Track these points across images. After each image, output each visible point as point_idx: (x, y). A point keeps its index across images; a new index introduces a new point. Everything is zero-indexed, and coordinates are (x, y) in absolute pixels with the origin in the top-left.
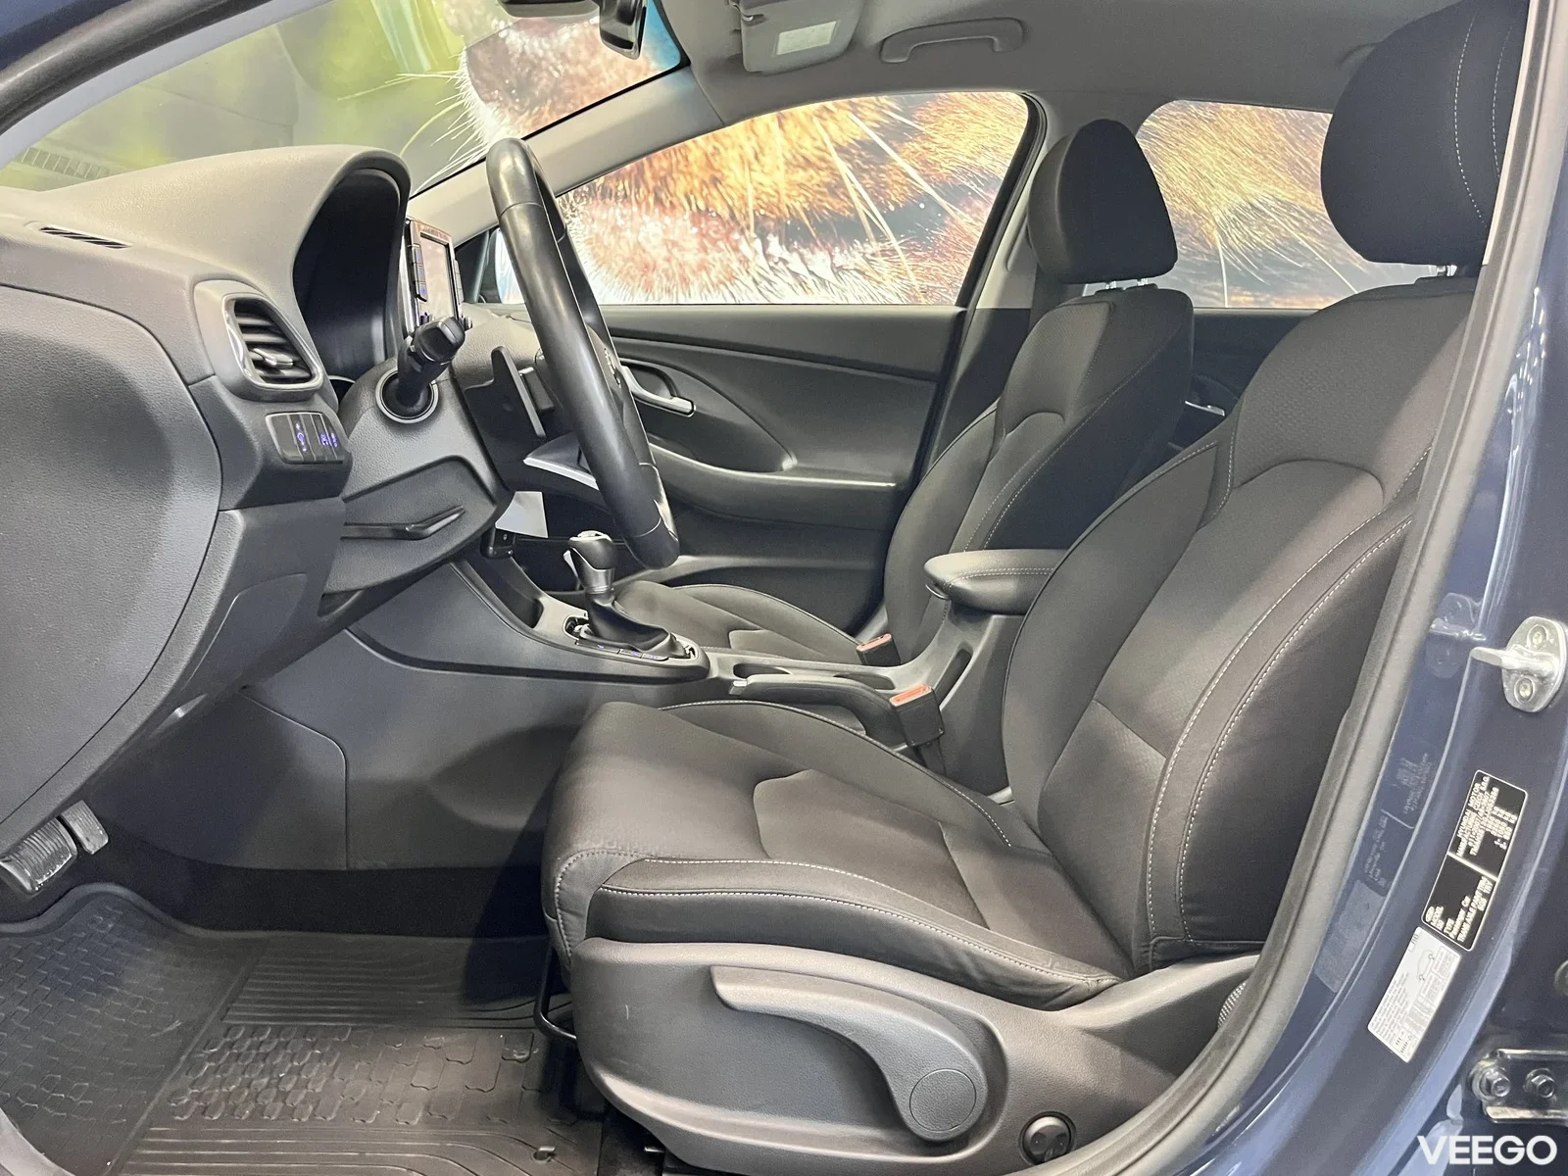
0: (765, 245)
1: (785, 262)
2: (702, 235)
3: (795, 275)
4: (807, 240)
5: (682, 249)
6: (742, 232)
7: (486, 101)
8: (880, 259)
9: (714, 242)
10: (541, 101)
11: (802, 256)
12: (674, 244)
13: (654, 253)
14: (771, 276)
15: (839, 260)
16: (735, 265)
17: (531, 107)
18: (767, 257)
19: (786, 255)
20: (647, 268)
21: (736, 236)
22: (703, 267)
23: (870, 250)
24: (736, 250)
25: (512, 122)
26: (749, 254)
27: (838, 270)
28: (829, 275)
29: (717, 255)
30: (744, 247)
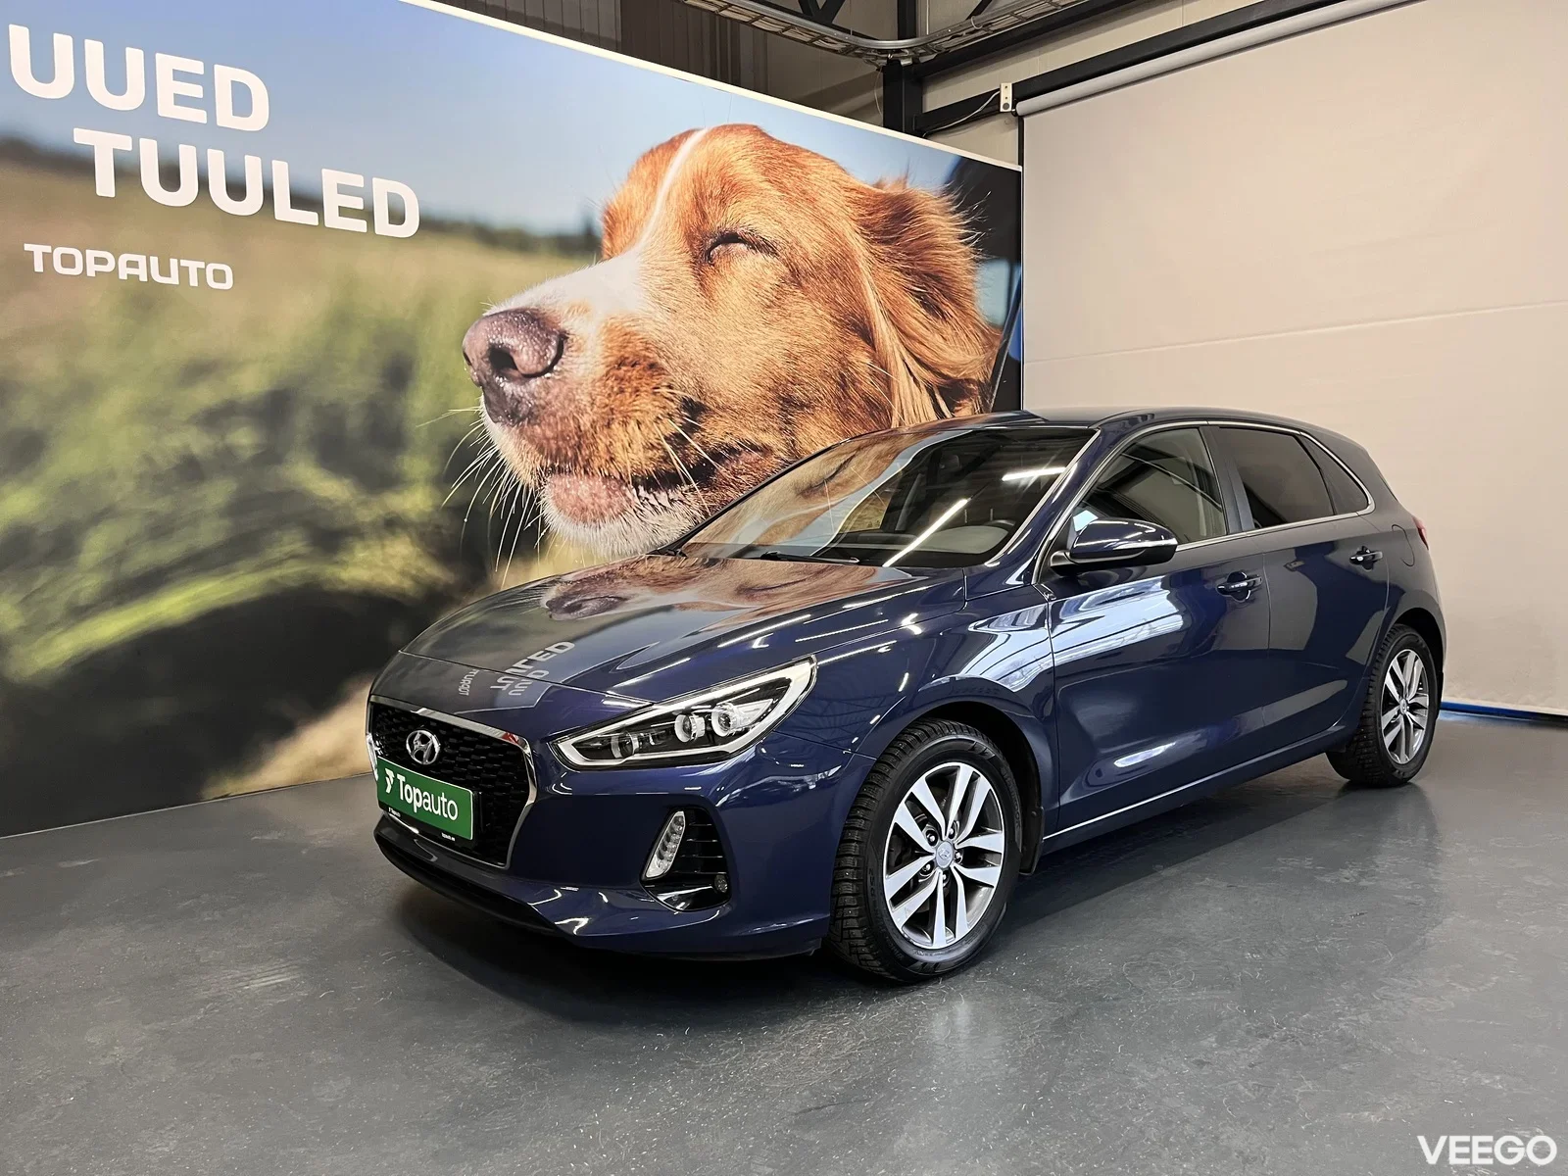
0: (638, 491)
1: (648, 499)
2: (608, 489)
3: (652, 505)
4: (656, 488)
5: (599, 498)
6: (627, 486)
7: (495, 422)
8: (689, 494)
9: (614, 492)
10: (523, 419)
11: (654, 495)
12: (595, 495)
13: (586, 501)
14: (642, 508)
15: (671, 496)
16: (625, 504)
17: (518, 422)
18: (639, 497)
19: (647, 496)
20: (584, 509)
21: (624, 488)
22: (610, 506)
23: (684, 489)
24: (625, 495)
25: (509, 432)
26: (631, 497)
27: (671, 501)
28: (668, 505)
29: (616, 499)
30: (628, 493)
